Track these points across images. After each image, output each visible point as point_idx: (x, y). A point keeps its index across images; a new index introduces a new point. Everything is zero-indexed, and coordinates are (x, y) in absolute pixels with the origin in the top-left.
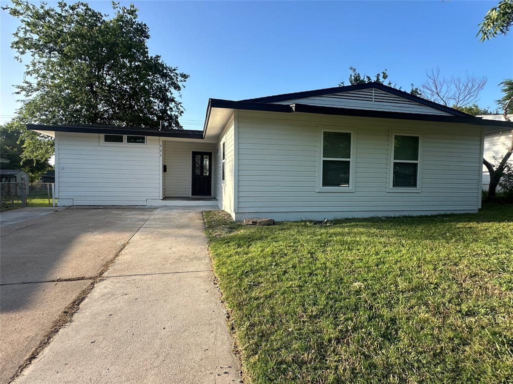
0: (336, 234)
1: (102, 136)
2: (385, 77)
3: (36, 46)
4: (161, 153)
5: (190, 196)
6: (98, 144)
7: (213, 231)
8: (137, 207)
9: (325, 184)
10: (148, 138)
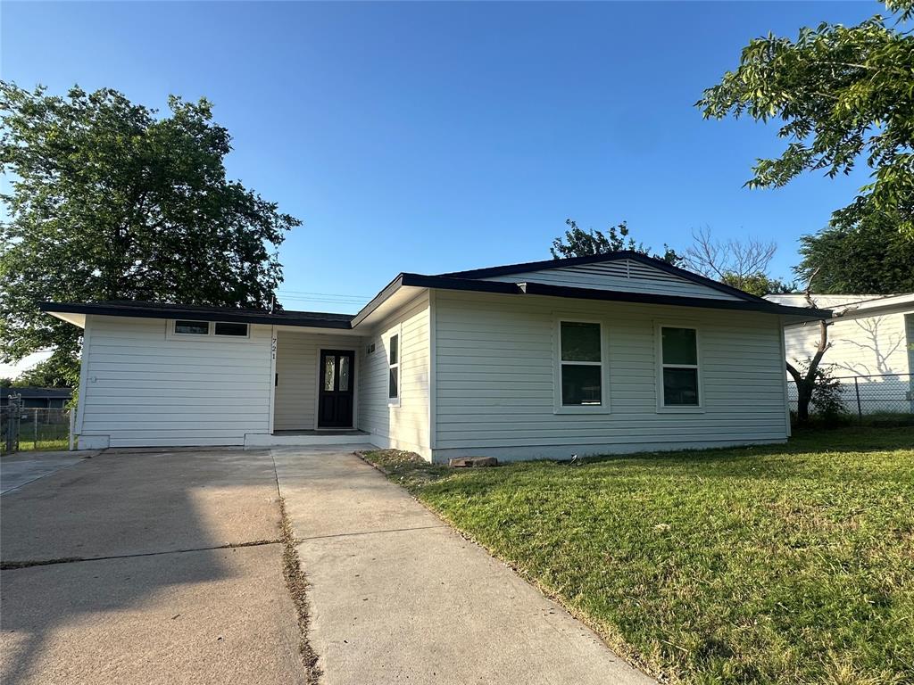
0: (605, 475)
1: (172, 322)
2: (624, 232)
3: (19, 159)
4: (275, 353)
5: (316, 428)
6: (163, 338)
7: (405, 478)
8: (229, 448)
9: (565, 403)
10: (252, 327)
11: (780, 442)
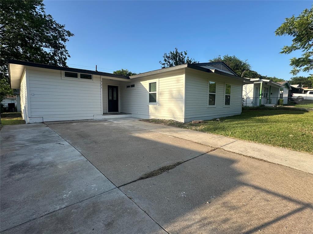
2: (186, 54)
4: (102, 86)
5: (108, 112)
6: (60, 79)
9: (209, 105)
11: (239, 114)
